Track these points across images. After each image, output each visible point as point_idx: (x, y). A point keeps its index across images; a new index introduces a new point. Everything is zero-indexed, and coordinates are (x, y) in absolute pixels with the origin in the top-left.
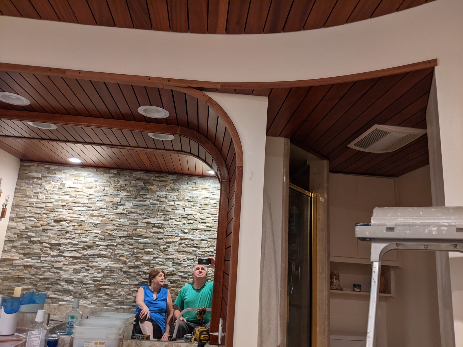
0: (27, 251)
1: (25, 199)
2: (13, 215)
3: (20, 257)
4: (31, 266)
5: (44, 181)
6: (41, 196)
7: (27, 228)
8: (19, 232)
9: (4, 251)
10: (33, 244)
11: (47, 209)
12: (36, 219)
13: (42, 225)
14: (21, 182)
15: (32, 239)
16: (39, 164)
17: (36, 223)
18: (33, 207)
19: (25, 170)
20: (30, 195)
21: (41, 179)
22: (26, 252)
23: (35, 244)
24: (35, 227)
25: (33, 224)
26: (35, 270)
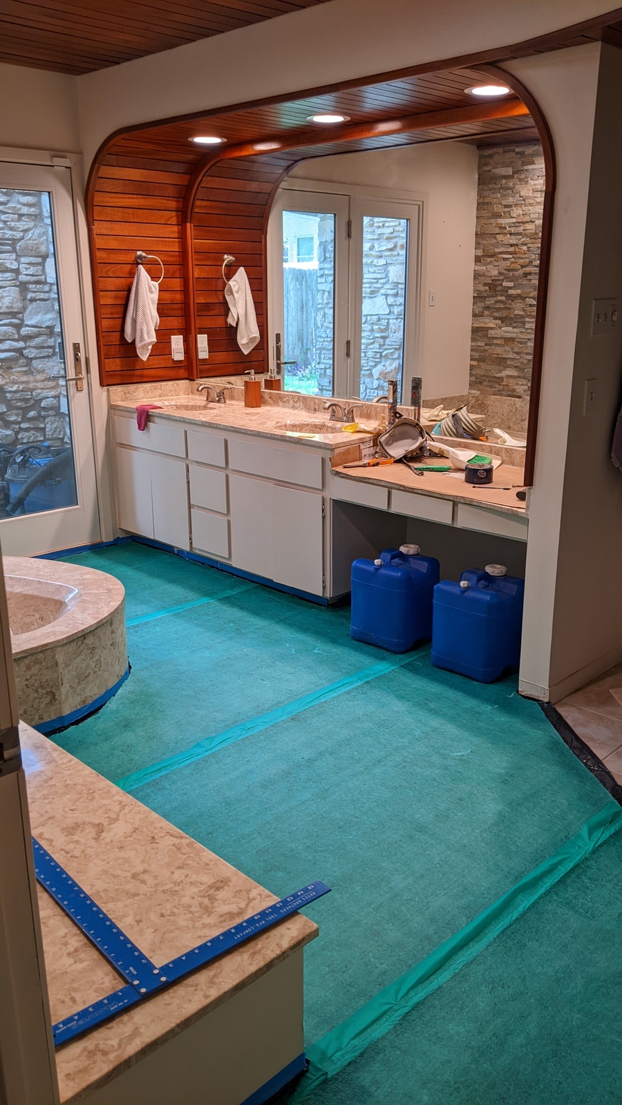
0: (504, 314)
1: (492, 221)
2: (480, 253)
3: (496, 324)
4: (512, 339)
5: (518, 180)
6: (516, 212)
7: (500, 274)
8: (491, 282)
9: (474, 315)
10: (512, 301)
11: (526, 234)
12: (511, 256)
13: (522, 267)
14: (483, 190)
15: (511, 292)
16: (506, 148)
17: (513, 263)
18: (506, 234)
19: (486, 165)
20: (498, 213)
21: (512, 177)
22: (504, 316)
23: (515, 301)
24: (512, 270)
25: (508, 265)
26: (520, 346)
